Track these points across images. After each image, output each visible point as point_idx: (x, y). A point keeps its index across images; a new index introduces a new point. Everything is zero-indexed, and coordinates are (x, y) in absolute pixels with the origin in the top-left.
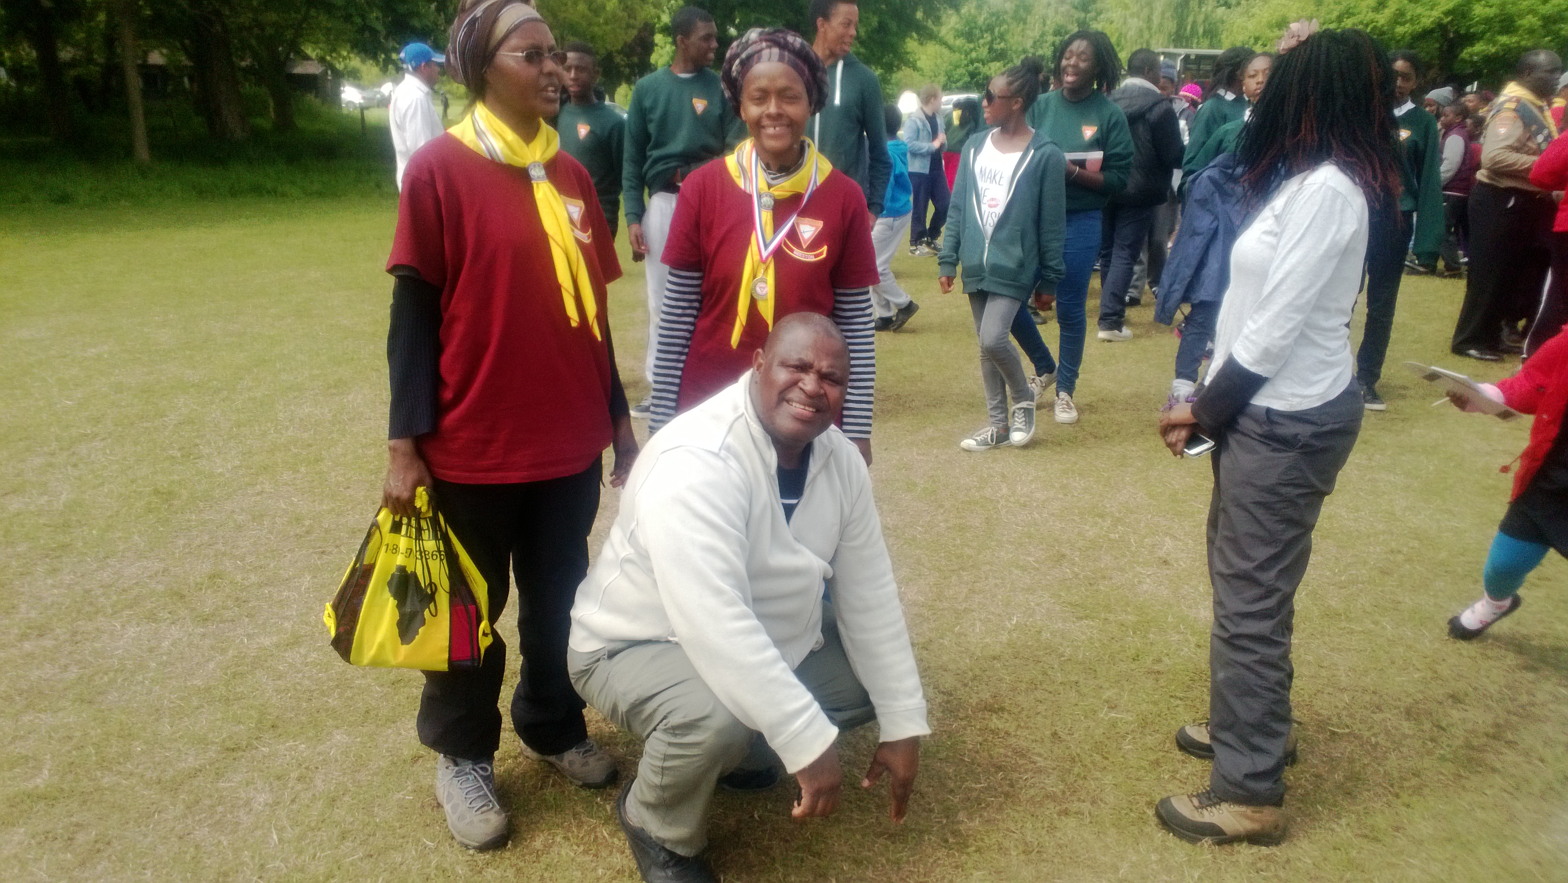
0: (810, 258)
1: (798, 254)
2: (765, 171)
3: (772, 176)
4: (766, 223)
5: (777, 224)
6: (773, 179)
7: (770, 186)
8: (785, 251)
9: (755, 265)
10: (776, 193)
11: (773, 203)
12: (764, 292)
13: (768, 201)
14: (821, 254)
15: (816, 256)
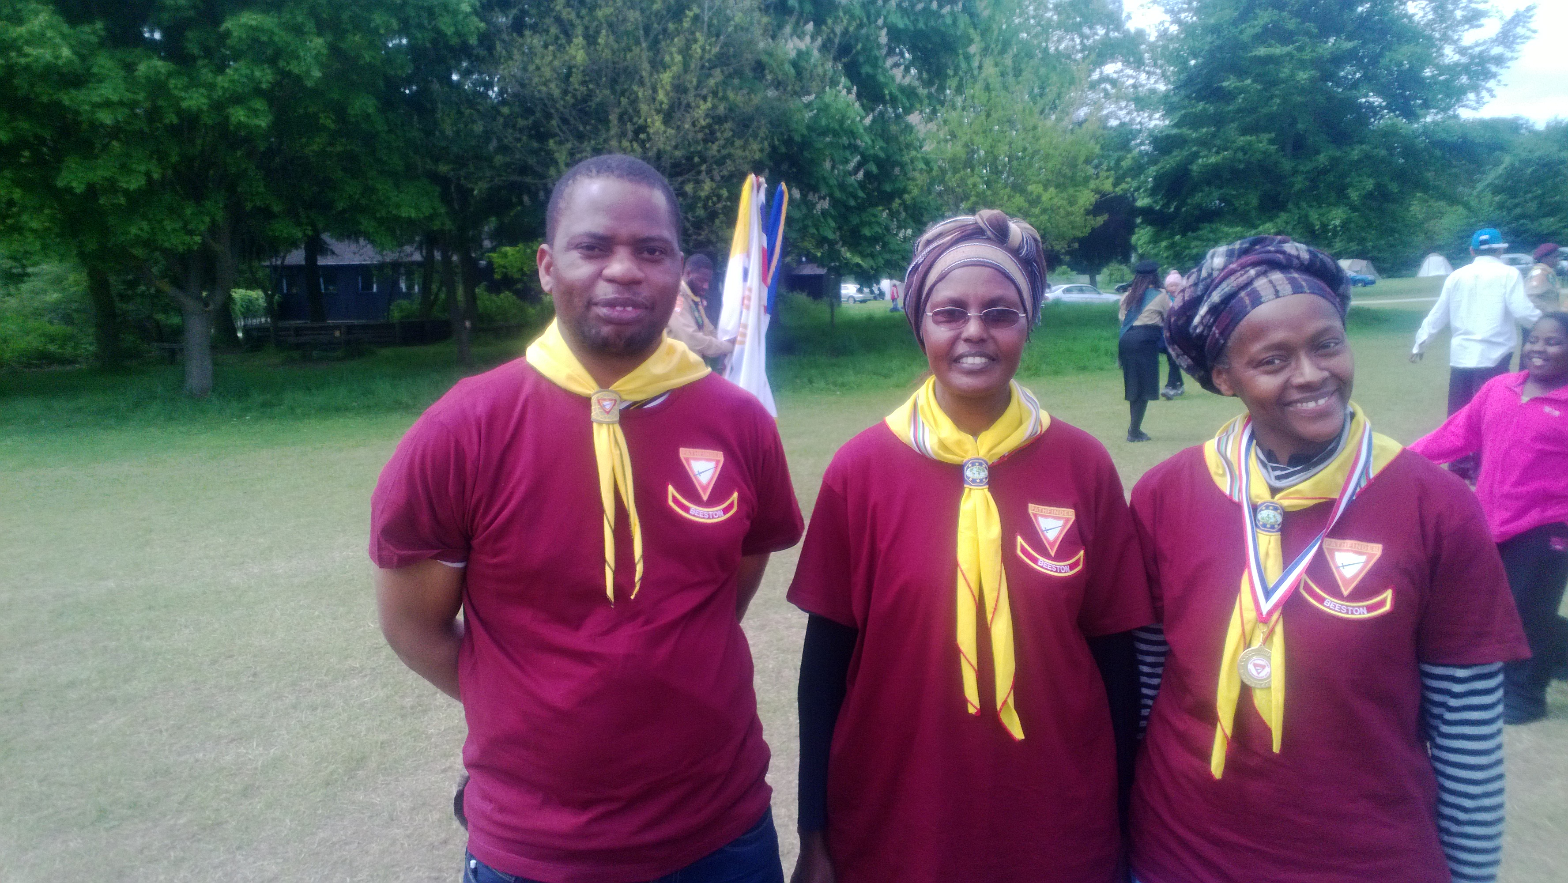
0: (1359, 612)
1: (1332, 607)
2: (1264, 465)
3: (1278, 473)
4: (1267, 554)
5: (1289, 556)
6: (1278, 478)
7: (1274, 491)
8: (1306, 601)
9: (1248, 628)
10: (1286, 503)
11: (1279, 519)
12: (1264, 673)
13: (1268, 516)
14: (1382, 604)
15: (1370, 608)
